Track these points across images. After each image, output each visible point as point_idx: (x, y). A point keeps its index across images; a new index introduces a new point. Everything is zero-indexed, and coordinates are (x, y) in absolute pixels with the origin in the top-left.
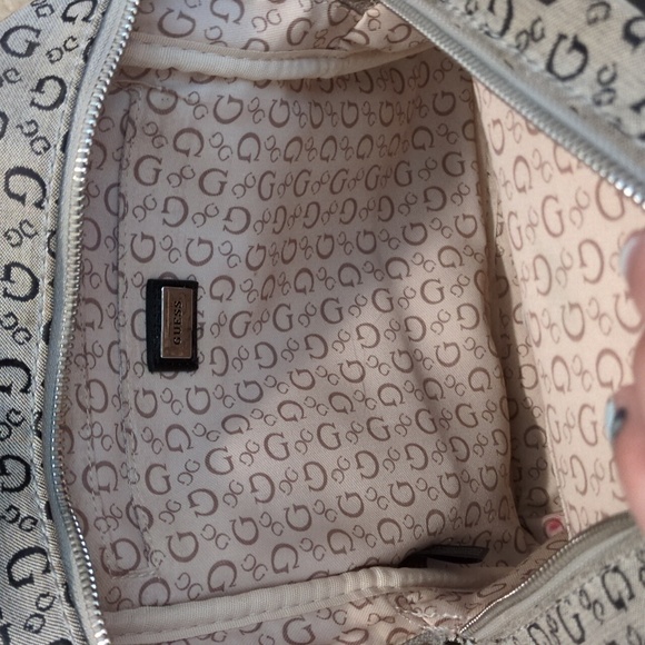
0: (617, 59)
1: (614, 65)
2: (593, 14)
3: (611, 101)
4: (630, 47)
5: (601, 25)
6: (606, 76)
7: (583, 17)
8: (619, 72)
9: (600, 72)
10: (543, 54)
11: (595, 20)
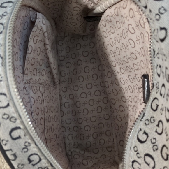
0: (21, 153)
1: (22, 152)
2: (22, 166)
3: (26, 142)
4: (16, 154)
5: (21, 163)
6: (26, 150)
7: (25, 167)
8: (21, 149)
9: (27, 152)
10: (41, 163)
11: (22, 165)
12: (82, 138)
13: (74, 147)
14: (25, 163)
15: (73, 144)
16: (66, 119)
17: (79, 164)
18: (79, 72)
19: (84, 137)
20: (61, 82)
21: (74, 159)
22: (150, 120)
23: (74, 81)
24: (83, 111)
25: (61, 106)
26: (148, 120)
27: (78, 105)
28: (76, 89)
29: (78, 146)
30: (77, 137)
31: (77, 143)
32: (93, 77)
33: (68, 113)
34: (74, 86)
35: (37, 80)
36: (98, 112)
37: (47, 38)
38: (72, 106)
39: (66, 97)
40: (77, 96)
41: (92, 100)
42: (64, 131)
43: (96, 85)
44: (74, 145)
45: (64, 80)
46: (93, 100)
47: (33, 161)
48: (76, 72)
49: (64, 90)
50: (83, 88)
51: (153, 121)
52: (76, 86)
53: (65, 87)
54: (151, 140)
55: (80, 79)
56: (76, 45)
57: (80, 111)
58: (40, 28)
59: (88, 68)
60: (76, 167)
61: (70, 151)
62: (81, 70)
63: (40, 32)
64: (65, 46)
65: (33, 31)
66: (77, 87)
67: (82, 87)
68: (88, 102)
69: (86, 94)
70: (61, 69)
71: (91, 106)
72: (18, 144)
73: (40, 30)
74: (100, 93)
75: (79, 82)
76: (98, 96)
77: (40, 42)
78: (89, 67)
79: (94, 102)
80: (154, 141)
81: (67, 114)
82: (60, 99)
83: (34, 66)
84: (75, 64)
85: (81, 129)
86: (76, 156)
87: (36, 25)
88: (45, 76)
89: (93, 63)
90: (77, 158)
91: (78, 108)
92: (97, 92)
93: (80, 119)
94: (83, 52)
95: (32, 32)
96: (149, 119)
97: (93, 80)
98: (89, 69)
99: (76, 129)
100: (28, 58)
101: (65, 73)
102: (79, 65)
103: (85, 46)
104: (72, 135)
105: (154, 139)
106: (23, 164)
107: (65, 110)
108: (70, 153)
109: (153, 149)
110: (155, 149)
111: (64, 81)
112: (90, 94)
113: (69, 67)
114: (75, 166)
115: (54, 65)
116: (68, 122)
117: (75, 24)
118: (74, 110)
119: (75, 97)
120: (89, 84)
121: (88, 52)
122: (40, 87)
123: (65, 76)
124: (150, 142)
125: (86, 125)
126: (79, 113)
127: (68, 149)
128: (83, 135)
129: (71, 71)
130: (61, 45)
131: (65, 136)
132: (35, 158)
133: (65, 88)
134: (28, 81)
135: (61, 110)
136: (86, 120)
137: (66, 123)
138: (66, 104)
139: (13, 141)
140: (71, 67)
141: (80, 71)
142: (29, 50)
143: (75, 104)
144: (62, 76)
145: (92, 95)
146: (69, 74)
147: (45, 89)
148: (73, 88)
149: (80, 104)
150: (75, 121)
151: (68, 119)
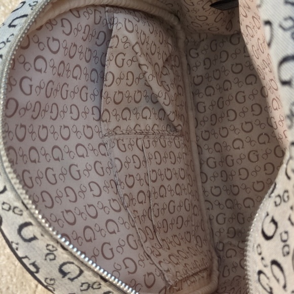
0: (43, 261)
3: (48, 245)
4: (36, 263)
5: (49, 277)
6: (52, 257)
8: (44, 256)
9: (54, 259)
11: (51, 280)
12: (241, 221)
13: (228, 237)
14: (54, 277)
15: (226, 231)
16: (212, 187)
17: (235, 267)
18: (228, 102)
19: (243, 218)
20: (199, 123)
21: (227, 257)
22: (283, 196)
23: (220, 119)
24: (239, 172)
25: (201, 164)
26: (279, 196)
27: (230, 163)
28: (224, 133)
29: (235, 234)
30: (232, 218)
31: (232, 229)
32: (253, 110)
33: (214, 177)
34: (220, 128)
35: (133, 128)
36: (266, 174)
37: (139, 54)
38: (221, 163)
39: (208, 149)
40: (226, 146)
41: (254, 152)
42: (210, 209)
43: (260, 124)
44: (228, 233)
45: (203, 119)
46: (257, 151)
47: (69, 273)
48: (223, 102)
49: (206, 136)
50: (237, 131)
51: (286, 199)
52: (223, 128)
53: (206, 131)
54: (281, 234)
55: (229, 115)
56: (219, 55)
57: (233, 173)
58: (124, 40)
59: (243, 95)
60: (231, 271)
61: (220, 242)
62: (231, 98)
63: (126, 46)
64: (202, 57)
65: (111, 47)
66: (225, 130)
67: (235, 130)
68: (247, 157)
69: (243, 142)
70: (198, 99)
71: (253, 162)
72: (36, 249)
73: (125, 42)
74: (269, 139)
75: (229, 120)
76: (264, 143)
77: (129, 62)
78: (244, 92)
79: (257, 156)
80: (285, 237)
81: (212, 179)
82: (199, 153)
83: (123, 105)
84: (220, 88)
85: (238, 204)
86: (231, 253)
87: (114, 36)
88: (149, 118)
89: (251, 84)
90: (231, 257)
91: (230, 166)
92: (262, 136)
93: (234, 186)
94: (232, 65)
95: (109, 49)
96: (281, 195)
97: (253, 115)
98: (244, 97)
99: (229, 204)
100: (106, 94)
101: (205, 107)
102: (227, 90)
103: (236, 54)
104: (225, 214)
105: (286, 232)
106: (52, 278)
107: (209, 172)
108: (220, 247)
109: (283, 253)
110: (285, 253)
111: (204, 121)
112: (251, 141)
113: (210, 95)
114: (229, 270)
115: (165, 99)
116: (216, 191)
117: (205, 18)
118: (225, 171)
119: (223, 148)
120: (246, 123)
121: (241, 64)
122: (137, 139)
123: (205, 111)
124: (279, 238)
125: (246, 196)
126: (232, 175)
127: (217, 239)
128: (242, 214)
129: (214, 101)
130: (196, 56)
131: (212, 217)
132: (72, 269)
133: (207, 133)
134: (111, 132)
135: (201, 172)
136: (246, 188)
137: (213, 194)
138: (209, 161)
139: (26, 244)
140: (213, 95)
141: (229, 100)
142: (106, 80)
143: (224, 160)
144: (200, 112)
145: (253, 143)
146: (211, 108)
147: (151, 140)
148: (220, 131)
149: (233, 160)
150: (227, 190)
151: (216, 187)
